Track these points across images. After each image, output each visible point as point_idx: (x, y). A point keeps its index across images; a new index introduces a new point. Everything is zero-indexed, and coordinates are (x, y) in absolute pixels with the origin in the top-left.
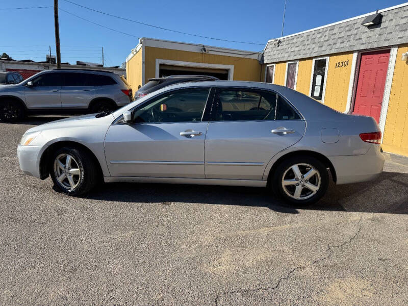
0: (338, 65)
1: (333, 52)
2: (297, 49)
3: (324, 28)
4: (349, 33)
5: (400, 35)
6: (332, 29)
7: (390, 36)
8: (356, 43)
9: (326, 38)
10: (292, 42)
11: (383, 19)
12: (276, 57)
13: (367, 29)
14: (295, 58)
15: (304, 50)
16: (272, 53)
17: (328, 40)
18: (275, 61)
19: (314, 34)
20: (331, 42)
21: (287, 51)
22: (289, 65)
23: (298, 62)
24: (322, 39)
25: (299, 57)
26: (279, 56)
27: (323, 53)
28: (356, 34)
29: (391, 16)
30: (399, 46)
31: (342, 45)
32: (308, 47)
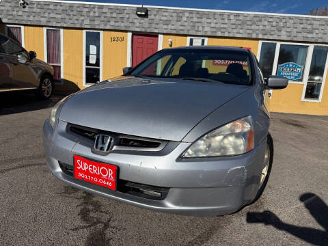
0: (113, 39)
1: (108, 27)
2: (59, 16)
3: (90, 5)
4: (121, 16)
5: (165, 27)
6: (101, 7)
7: (157, 26)
8: (130, 25)
9: (97, 14)
10: (46, 7)
11: (149, 13)
12: (25, 18)
13: (137, 17)
14: (59, 25)
15: (70, 19)
16: (15, 13)
17: (99, 17)
18: (24, 23)
19: (79, 7)
20: (103, 18)
21: (42, 15)
22: (48, 30)
23: (62, 30)
24: (92, 14)
25: (65, 25)
26: (31, 18)
27: (97, 27)
28: (128, 18)
29: (154, 12)
30: (164, 34)
31: (117, 24)
32: (75, 18)
